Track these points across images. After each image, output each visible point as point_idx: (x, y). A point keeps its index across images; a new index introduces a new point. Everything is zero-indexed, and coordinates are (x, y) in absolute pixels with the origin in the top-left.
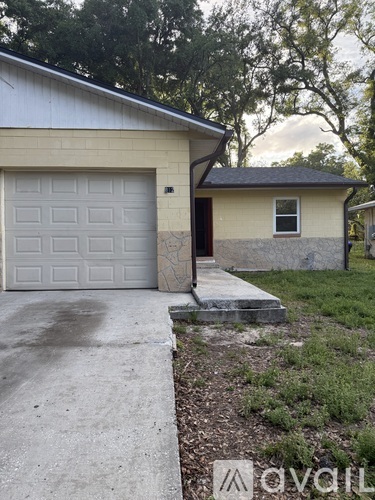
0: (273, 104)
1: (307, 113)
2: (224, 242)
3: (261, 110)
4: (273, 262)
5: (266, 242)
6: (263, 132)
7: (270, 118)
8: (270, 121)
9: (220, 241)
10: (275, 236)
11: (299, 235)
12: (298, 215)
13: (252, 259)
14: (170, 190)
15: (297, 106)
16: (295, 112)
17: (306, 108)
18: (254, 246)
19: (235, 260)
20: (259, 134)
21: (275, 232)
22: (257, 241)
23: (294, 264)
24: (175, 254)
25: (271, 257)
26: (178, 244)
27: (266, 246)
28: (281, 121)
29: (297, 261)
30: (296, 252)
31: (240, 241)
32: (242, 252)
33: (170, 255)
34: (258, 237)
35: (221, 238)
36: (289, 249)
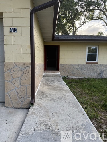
0: (85, 16)
1: (97, 19)
2: (64, 65)
3: (81, 19)
4: (85, 74)
5: (83, 66)
6: (81, 26)
7: (84, 21)
8: (84, 22)
9: (62, 65)
10: (87, 63)
11: (97, 63)
12: (97, 54)
13: (76, 73)
14: (14, 30)
15: (93, 17)
16: (93, 19)
17: (97, 17)
18: (77, 67)
19: (68, 73)
20: (80, 27)
21: (87, 61)
22: (79, 65)
23: (94, 76)
24: (18, 80)
25: (85, 72)
26: (20, 73)
27: (82, 67)
28: (88, 22)
29: (96, 74)
30: (95, 70)
31: (71, 65)
32: (72, 69)
33: (14, 81)
34: (79, 63)
35: (63, 63)
36: (93, 68)
